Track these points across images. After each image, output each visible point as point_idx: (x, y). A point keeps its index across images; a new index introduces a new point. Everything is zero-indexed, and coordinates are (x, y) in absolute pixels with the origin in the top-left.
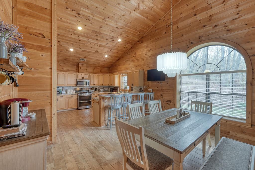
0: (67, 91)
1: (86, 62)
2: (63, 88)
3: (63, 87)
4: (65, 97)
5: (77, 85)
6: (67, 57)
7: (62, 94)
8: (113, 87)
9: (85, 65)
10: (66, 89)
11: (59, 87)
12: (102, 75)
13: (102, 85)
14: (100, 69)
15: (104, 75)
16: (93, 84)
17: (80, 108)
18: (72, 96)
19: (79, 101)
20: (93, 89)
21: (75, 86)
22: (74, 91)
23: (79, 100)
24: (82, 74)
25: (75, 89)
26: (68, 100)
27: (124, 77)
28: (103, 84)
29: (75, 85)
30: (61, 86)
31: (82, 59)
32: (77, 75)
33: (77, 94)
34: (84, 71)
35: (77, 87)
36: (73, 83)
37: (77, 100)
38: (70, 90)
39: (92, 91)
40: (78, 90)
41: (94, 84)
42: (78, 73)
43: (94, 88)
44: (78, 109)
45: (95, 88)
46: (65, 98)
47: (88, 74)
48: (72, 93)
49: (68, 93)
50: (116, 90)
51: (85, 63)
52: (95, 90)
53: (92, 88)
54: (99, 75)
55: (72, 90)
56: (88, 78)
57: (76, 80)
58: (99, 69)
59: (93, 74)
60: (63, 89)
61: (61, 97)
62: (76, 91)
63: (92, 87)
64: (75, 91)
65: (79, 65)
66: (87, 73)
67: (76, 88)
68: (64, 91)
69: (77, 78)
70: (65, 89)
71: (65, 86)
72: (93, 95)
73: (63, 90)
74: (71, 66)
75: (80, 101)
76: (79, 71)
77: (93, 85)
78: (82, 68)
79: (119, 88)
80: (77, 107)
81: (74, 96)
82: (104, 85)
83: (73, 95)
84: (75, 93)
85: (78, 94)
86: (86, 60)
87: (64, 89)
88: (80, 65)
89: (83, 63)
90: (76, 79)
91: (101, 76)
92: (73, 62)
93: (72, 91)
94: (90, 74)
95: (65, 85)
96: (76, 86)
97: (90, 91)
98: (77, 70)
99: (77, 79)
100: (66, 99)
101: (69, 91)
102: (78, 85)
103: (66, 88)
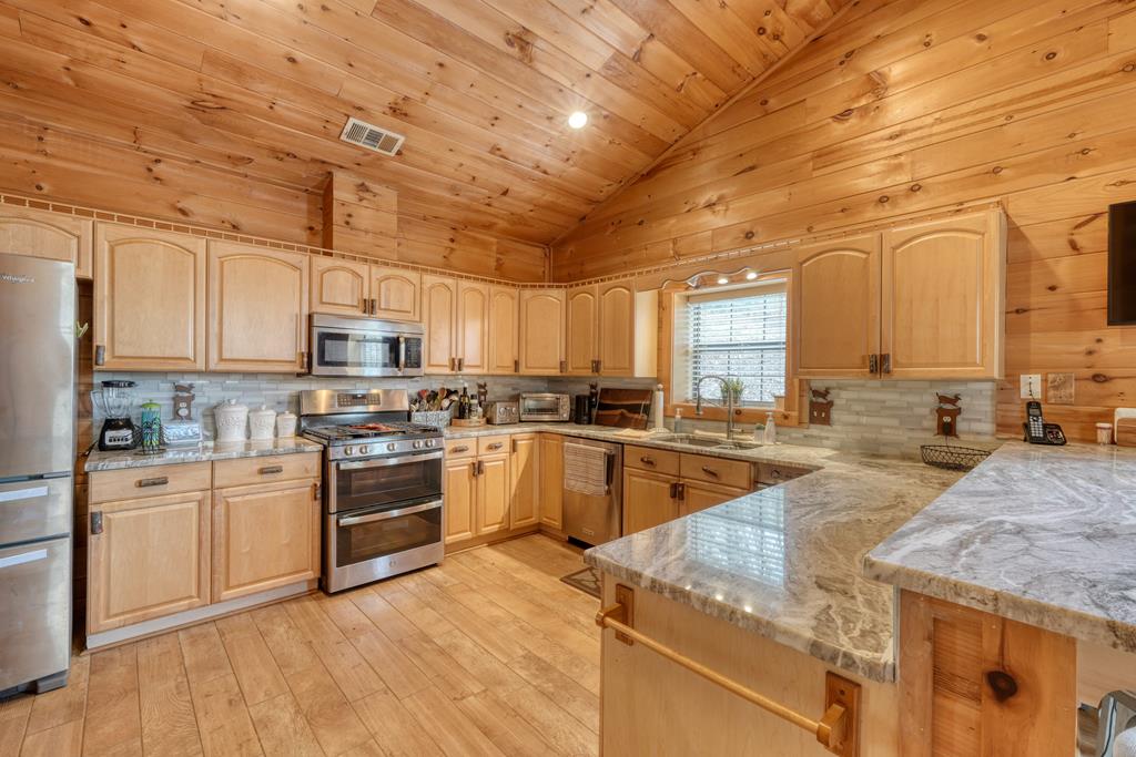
0: (221, 421)
1: (397, 165)
2: (178, 388)
3: (185, 381)
4: (188, 485)
5: (317, 369)
6: (221, 84)
7: (163, 447)
8: (593, 387)
9: (389, 196)
10: (214, 402)
11: (131, 384)
12: (515, 291)
13: (510, 371)
14: (494, 248)
15: (527, 293)
16: (446, 362)
17: (341, 576)
18: (262, 472)
19: (333, 519)
20: (446, 403)
21: (299, 375)
22: (291, 420)
23: (333, 507)
24: (363, 269)
25: (297, 402)
26: (220, 509)
27: (692, 307)
28: (517, 363)
29: (298, 369)
30: (165, 373)
31: (370, 127)
32: (316, 280)
33: (314, 448)
34: (380, 252)
35: (313, 386)
36: (283, 345)
37: (317, 505)
38: (255, 410)
39: (437, 417)
40: (322, 410)
41: (457, 364)
42: (322, 262)
43: (450, 393)
44: (322, 586)
45: (456, 392)
46: (199, 495)
47: (412, 275)
48: (265, 437)
49: (235, 436)
50: (635, 409)
51: (392, 181)
52: (462, 412)
53: (433, 396)
54: (494, 288)
55: (272, 413)
56: (407, 306)
57: (310, 317)
58: (484, 245)
59: (449, 281)
60: (176, 400)
61: (140, 484)
62: (308, 424)
63: (436, 386)
64: (293, 418)
65: (336, 194)
66: (407, 267)
67: (310, 393)
68: (189, 418)
69: (315, 300)
70: (197, 400)
71: (199, 373)
72: (456, 451)
73: (183, 412)
74: (266, 197)
75: (340, 513)
76: (336, 242)
77: (447, 371)
78: (365, 217)
79: (660, 396)
80: (312, 574)
81: (291, 465)
82: (523, 371)
83: (271, 462)
84: (300, 433)
85: (324, 453)
86: (401, 140)
87: (189, 400)
88: (343, 192)
89: (368, 170)
90: (306, 311)
91: (503, 299)
92: (276, 153)
93: (269, 416)
94: (430, 279)
95: (201, 365)
96: (306, 373)
97: (418, 418)
98: (319, 239)
99: (317, 308)
100: (200, 503)
101: (237, 415)
102: (323, 362)
103: (207, 392)
